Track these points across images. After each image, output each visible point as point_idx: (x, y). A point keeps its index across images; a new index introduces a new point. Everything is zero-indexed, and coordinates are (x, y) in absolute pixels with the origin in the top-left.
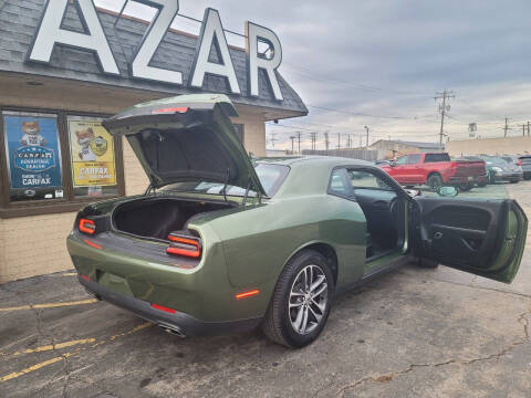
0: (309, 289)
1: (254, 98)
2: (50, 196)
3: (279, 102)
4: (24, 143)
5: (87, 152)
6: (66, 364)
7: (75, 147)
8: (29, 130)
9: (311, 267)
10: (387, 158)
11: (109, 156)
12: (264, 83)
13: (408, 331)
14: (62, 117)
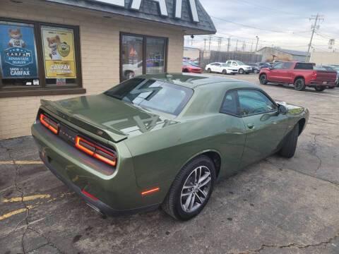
0: (197, 182)
1: (177, 20)
2: (30, 84)
3: (196, 23)
4: (11, 45)
5: (54, 54)
6: (27, 215)
7: (47, 50)
8: (14, 36)
9: (201, 167)
10: (268, 61)
11: (71, 57)
12: (186, 8)
13: (264, 213)
14: (37, 27)
